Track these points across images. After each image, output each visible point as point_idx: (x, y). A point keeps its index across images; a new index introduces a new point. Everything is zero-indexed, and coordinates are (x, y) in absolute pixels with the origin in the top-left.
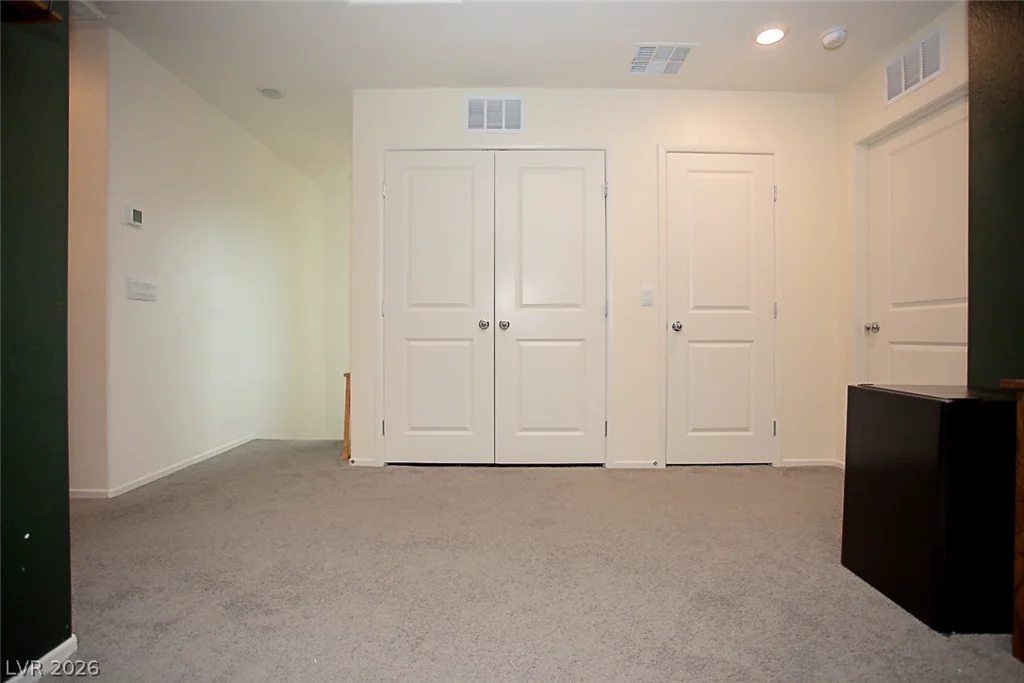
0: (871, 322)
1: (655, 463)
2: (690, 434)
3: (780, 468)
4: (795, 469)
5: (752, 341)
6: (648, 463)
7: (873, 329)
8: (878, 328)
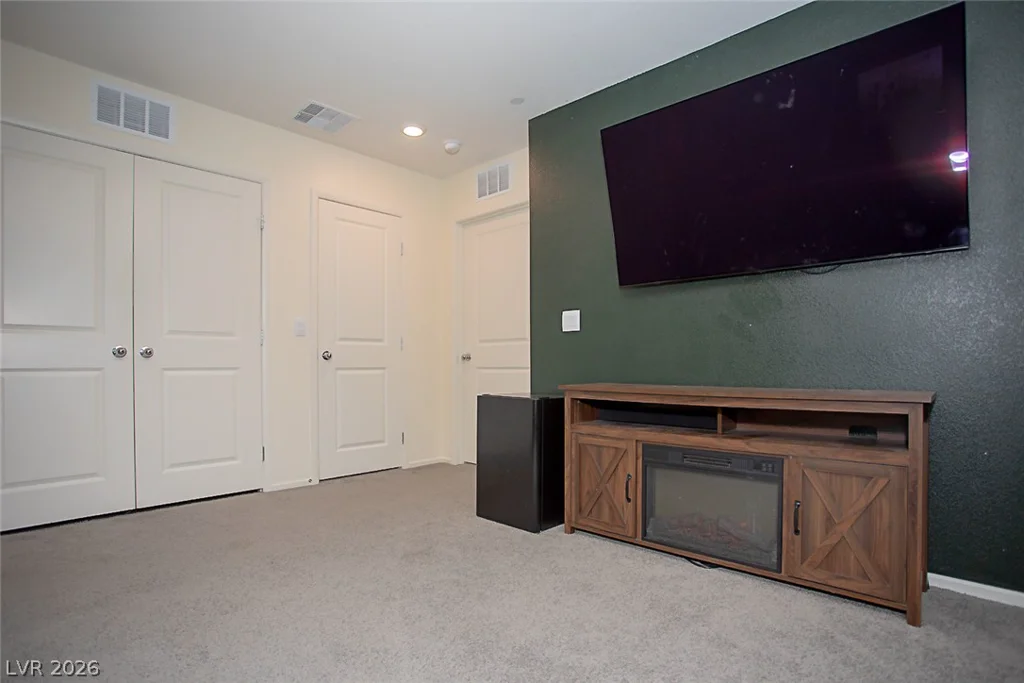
0: (465, 353)
1: (310, 481)
2: (339, 451)
3: (408, 469)
4: (419, 468)
5: (384, 368)
6: (303, 481)
7: (467, 358)
8: (470, 358)
